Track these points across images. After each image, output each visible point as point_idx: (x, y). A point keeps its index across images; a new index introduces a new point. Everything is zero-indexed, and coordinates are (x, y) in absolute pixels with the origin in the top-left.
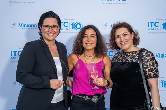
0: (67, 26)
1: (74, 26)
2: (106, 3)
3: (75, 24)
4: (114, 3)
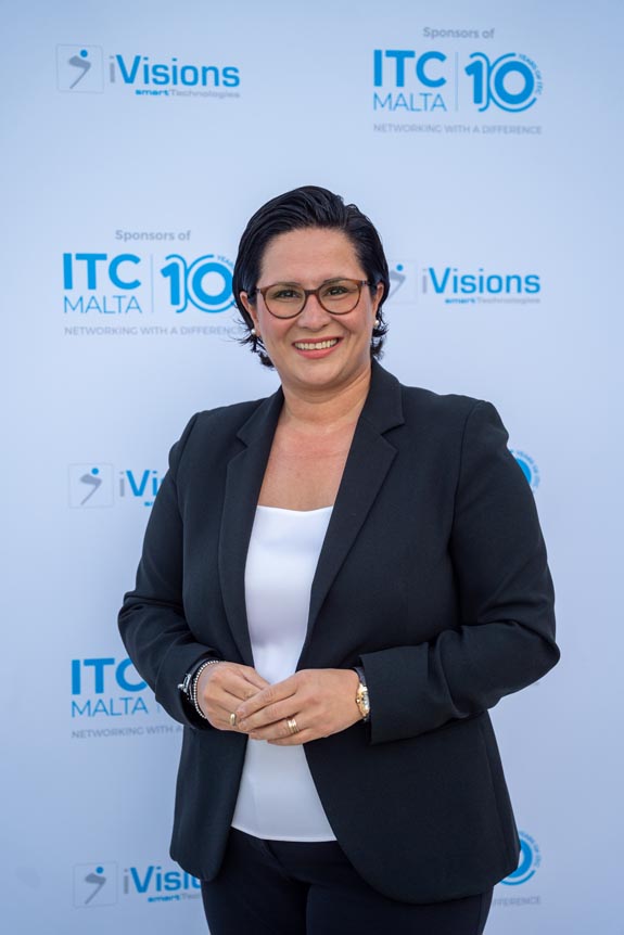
0: (136, 284)
1: (186, 284)
2: (399, 128)
3: (187, 272)
4: (449, 129)
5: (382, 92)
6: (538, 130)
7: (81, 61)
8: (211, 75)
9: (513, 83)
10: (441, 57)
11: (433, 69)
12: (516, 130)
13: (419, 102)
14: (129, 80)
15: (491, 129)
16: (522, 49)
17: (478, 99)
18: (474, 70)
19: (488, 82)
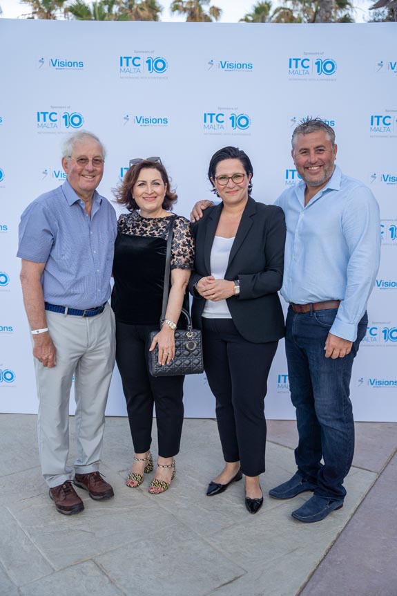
5: (206, 124)
6: (250, 134)
7: (127, 118)
8: (160, 121)
9: (243, 122)
10: (223, 115)
11: (220, 118)
12: (244, 134)
13: (216, 127)
14: (139, 122)
15: (235, 134)
16: (245, 113)
17: (233, 126)
18: (232, 118)
19: (236, 122)
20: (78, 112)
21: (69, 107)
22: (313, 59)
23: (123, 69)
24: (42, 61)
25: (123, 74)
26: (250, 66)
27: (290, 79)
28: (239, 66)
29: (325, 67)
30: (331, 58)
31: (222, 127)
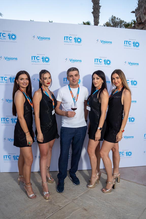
5: (95, 63)
7: (66, 59)
8: (79, 61)
10: (101, 60)
11: (100, 61)
12: (108, 67)
13: (99, 64)
14: (71, 61)
15: (106, 67)
16: (109, 59)
17: (105, 64)
18: (104, 61)
20: (48, 56)
21: (44, 55)
22: (132, 41)
23: (65, 41)
24: (34, 37)
25: (65, 43)
26: (111, 42)
27: (124, 48)
28: (107, 42)
29: (136, 44)
30: (138, 41)
31: (101, 64)
